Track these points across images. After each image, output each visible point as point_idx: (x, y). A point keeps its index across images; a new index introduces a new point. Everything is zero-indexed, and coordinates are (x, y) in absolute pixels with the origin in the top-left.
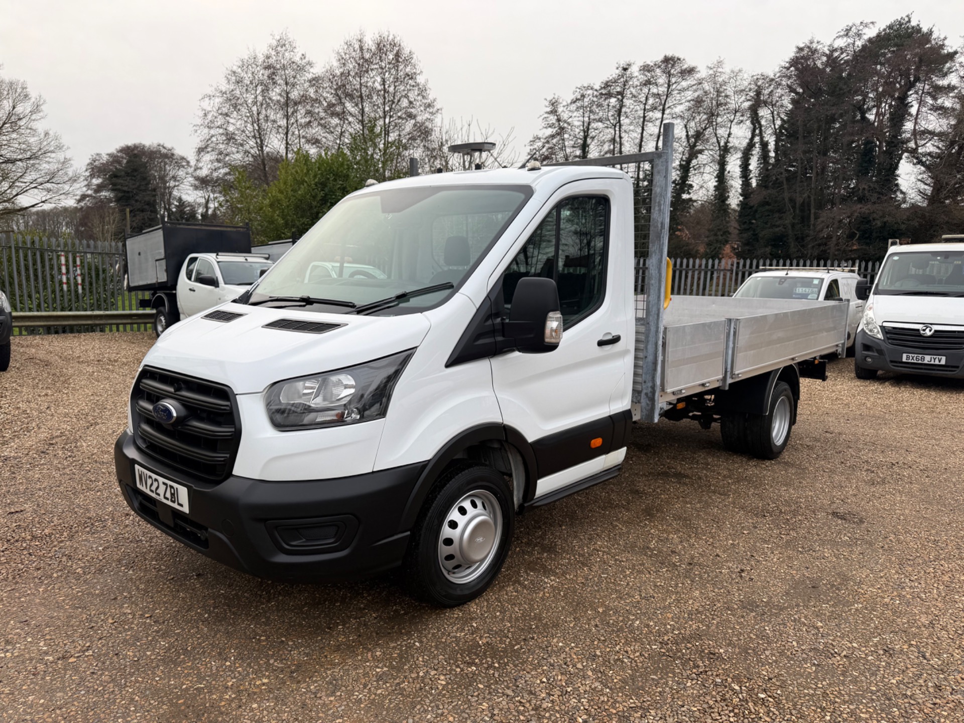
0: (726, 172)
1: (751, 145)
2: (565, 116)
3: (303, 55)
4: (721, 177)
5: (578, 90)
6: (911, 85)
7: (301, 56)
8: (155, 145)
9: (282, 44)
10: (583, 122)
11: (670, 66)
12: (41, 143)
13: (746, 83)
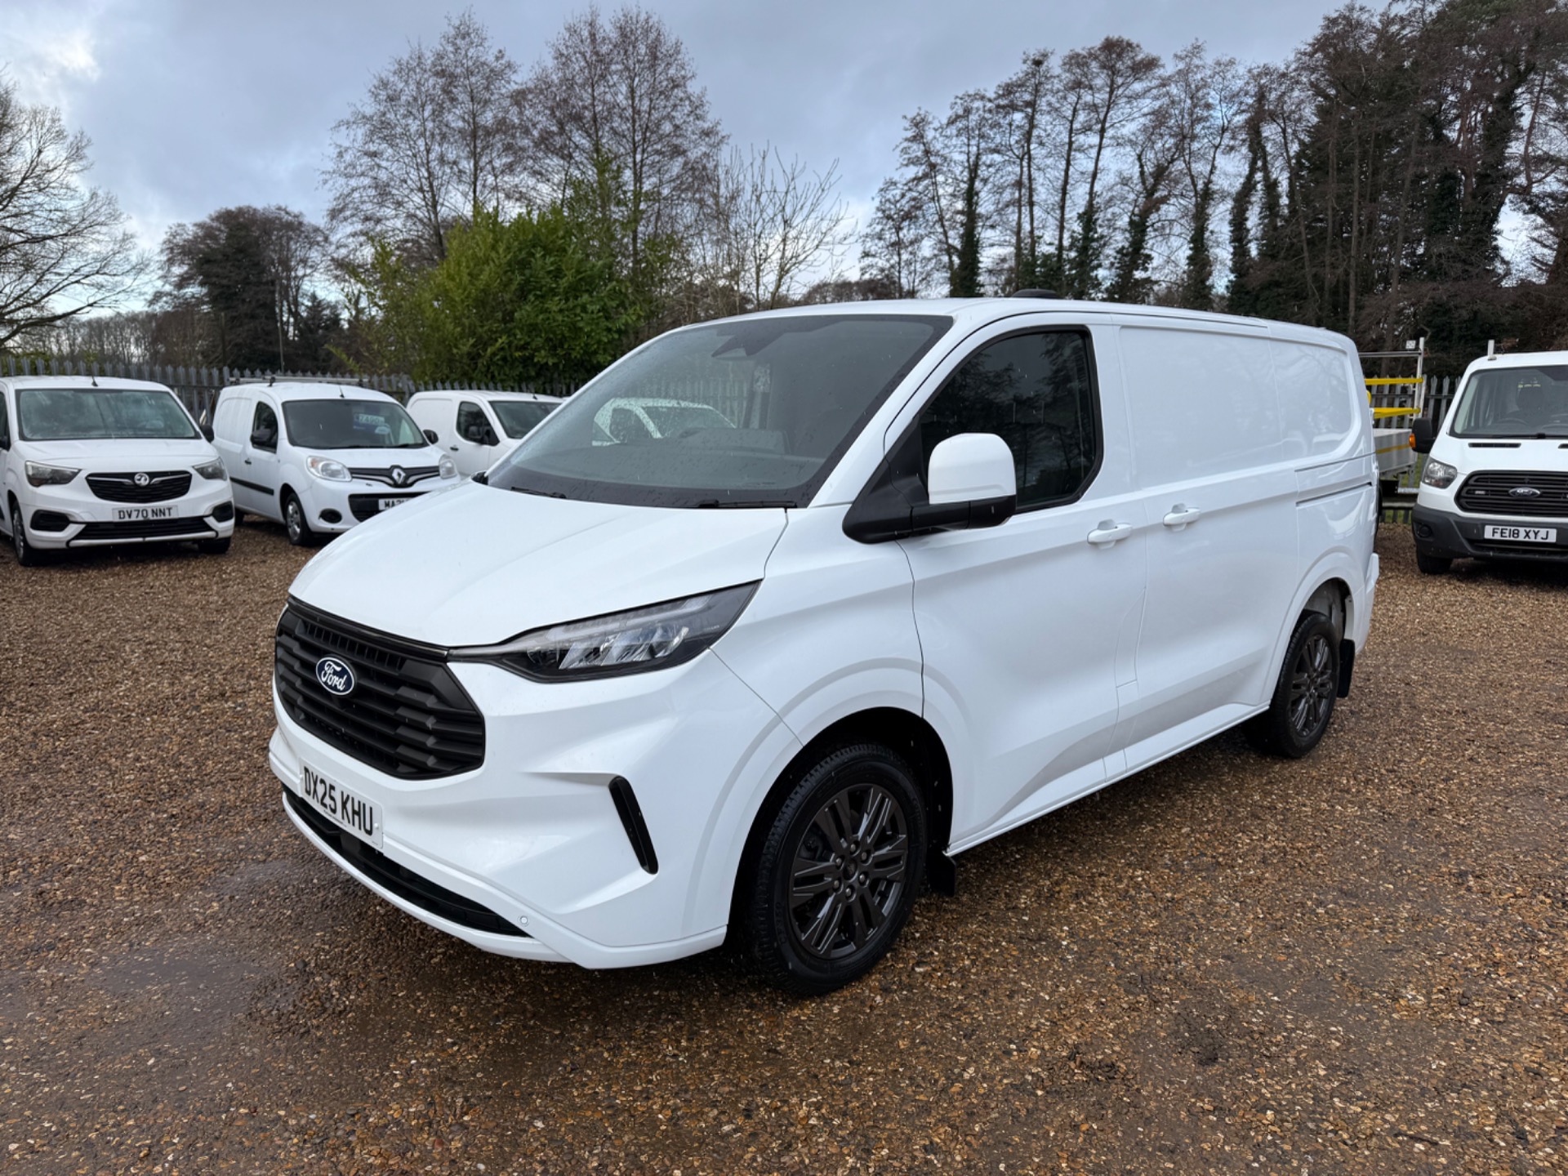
0: (1207, 234)
1: (1248, 186)
2: (937, 146)
3: (500, 51)
4: (1199, 243)
5: (959, 101)
6: (1520, 78)
7: (494, 51)
8: (273, 209)
9: (463, 33)
10: (968, 153)
11: (1114, 56)
12: (84, 210)
13: (1240, 83)
